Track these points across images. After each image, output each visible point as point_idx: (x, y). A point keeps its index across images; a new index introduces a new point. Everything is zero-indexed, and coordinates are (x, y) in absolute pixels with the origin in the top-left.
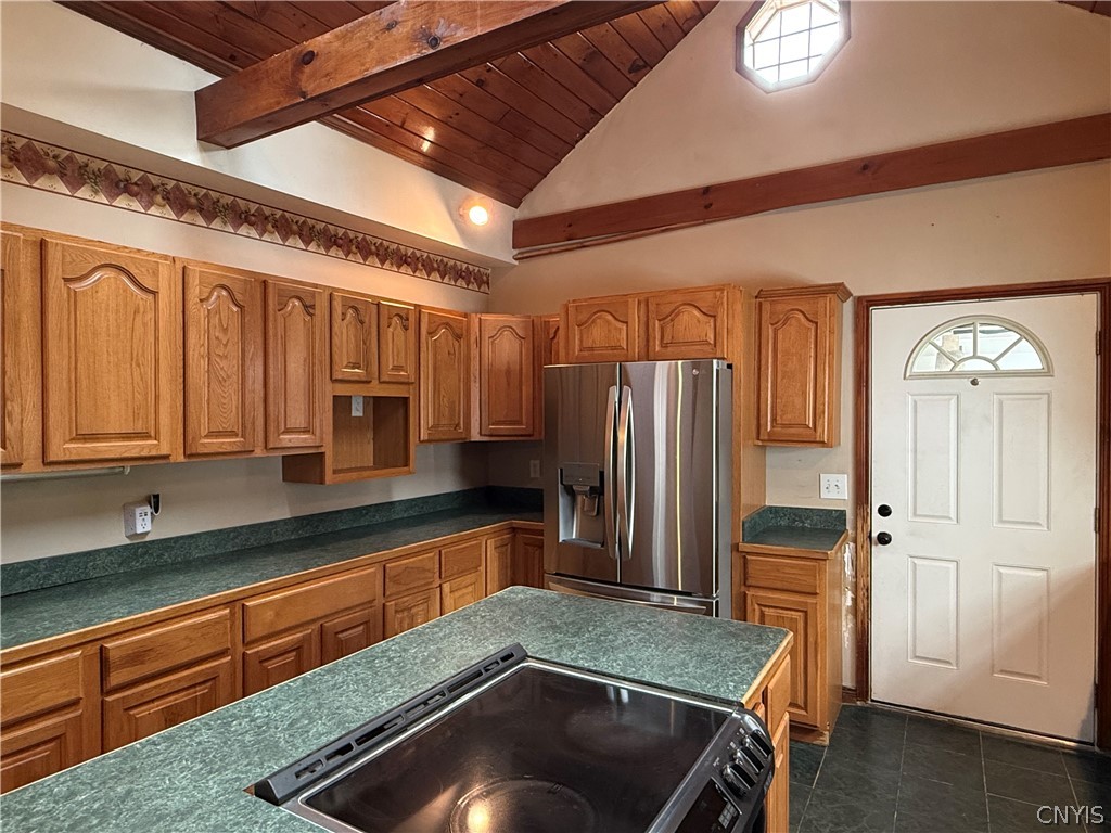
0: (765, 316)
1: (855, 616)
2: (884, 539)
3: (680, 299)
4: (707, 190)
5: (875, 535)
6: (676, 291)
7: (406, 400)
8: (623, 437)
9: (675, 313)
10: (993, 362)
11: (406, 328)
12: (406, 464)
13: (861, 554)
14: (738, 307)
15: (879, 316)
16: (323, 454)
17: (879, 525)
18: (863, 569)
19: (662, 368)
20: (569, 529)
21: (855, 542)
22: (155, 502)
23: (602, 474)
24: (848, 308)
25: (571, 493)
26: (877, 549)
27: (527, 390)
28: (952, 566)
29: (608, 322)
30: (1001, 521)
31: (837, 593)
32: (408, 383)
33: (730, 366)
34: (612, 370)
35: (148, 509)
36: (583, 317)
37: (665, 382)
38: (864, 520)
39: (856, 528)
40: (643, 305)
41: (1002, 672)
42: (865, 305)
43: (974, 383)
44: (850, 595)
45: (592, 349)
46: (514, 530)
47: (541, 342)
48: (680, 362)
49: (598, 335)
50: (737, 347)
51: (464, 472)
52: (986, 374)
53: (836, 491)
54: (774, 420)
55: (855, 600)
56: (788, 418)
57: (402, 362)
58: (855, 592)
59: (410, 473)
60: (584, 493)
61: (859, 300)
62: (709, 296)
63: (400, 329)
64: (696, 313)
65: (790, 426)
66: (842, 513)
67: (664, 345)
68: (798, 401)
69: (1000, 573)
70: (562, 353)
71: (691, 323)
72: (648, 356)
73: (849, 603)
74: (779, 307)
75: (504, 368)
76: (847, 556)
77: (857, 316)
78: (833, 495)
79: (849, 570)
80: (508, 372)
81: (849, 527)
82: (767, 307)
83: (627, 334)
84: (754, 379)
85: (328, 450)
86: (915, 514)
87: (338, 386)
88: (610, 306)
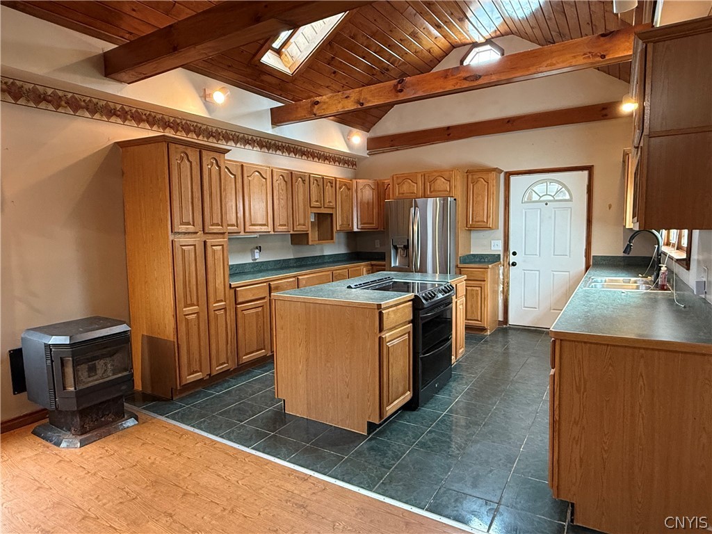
0: (470, 180)
1: (503, 293)
2: (514, 264)
3: (436, 174)
4: (448, 128)
5: (511, 263)
6: (435, 171)
7: (332, 214)
8: (416, 228)
9: (435, 180)
10: (553, 197)
11: (332, 187)
12: (332, 239)
13: (506, 270)
14: (458, 177)
15: (512, 178)
16: (308, 234)
17: (512, 259)
18: (506, 276)
19: (430, 201)
20: (395, 262)
21: (504, 266)
22: (260, 249)
23: (408, 240)
24: (502, 175)
25: (396, 248)
26: (512, 268)
27: (375, 211)
28: (538, 272)
29: (409, 183)
30: (554, 255)
31: (496, 286)
32: (333, 208)
33: (455, 200)
34: (410, 202)
35: (258, 251)
36: (399, 181)
37: (432, 206)
38: (507, 258)
39: (504, 261)
40: (423, 177)
41: (554, 309)
42: (509, 175)
43: (546, 204)
44: (502, 286)
45: (403, 194)
46: (372, 265)
47: (381, 190)
48: (438, 199)
49: (405, 188)
50: (458, 192)
51: (348, 245)
52: (550, 201)
53: (497, 247)
54: (472, 220)
55: (503, 288)
56: (477, 219)
57: (331, 200)
58: (503, 285)
59: (333, 242)
60: (401, 248)
61: (506, 173)
62: (448, 173)
63: (330, 187)
64: (443, 179)
65: (478, 222)
66: (499, 255)
67: (431, 192)
68: (481, 213)
69: (553, 274)
70: (391, 196)
71: (441, 184)
72: (425, 196)
73: (501, 289)
74: (474, 177)
75: (366, 201)
76: (501, 272)
77: (505, 179)
78: (496, 248)
79: (501, 277)
80: (368, 203)
81: (501, 260)
82: (470, 177)
83: (417, 188)
84: (465, 204)
85: (310, 232)
86: (525, 254)
87: (312, 209)
88: (411, 177)
